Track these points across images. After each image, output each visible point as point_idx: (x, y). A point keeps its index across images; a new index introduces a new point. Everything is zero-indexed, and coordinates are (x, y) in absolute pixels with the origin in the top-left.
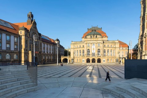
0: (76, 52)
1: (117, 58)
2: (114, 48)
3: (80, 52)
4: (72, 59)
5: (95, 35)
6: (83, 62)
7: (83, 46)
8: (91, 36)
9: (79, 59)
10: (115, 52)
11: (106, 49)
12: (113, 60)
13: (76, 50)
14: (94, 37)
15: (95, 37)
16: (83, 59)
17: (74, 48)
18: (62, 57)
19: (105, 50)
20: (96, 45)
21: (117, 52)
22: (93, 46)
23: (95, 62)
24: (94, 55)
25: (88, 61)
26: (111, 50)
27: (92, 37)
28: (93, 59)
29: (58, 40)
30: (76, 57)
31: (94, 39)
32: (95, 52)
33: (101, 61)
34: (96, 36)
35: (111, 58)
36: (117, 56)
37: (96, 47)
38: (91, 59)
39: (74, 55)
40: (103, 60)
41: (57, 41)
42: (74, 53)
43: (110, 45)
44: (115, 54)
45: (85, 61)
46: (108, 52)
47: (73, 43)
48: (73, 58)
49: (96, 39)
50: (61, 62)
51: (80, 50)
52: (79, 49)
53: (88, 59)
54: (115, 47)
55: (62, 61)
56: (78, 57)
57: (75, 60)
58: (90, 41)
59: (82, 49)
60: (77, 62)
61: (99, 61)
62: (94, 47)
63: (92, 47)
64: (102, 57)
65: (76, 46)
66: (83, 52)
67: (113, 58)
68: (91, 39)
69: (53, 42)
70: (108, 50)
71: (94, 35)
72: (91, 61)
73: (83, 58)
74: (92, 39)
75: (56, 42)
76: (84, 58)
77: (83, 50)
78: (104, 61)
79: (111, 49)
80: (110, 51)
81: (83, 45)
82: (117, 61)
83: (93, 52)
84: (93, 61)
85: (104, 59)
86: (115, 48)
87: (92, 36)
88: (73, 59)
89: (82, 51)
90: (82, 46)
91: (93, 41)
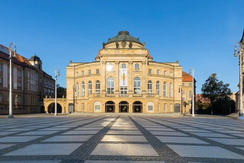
0: (80, 86)
1: (178, 102)
2: (171, 78)
3: (90, 87)
4: (70, 104)
5: (128, 43)
6: (97, 111)
7: (98, 71)
8: (117, 45)
9: (86, 102)
10: (172, 87)
11: (154, 80)
12: (168, 106)
13: (80, 80)
14: (124, 46)
15: (127, 46)
16: (97, 103)
17: (75, 78)
18: (46, 99)
19: (150, 81)
20: (131, 66)
21: (177, 89)
22: (121, 70)
23: (126, 111)
24: (126, 92)
25: (110, 107)
26: (165, 83)
27: (120, 47)
28: (122, 102)
29: (36, 58)
30: (79, 98)
31: (126, 52)
32: (126, 85)
33: (144, 107)
34: (131, 46)
35: (165, 102)
36: (178, 97)
37: (130, 71)
38: (117, 102)
39: (75, 95)
40: (147, 105)
41: (35, 60)
42: (75, 90)
43: (163, 70)
44: (172, 93)
45: (103, 109)
46: (157, 87)
47: (73, 65)
48: (72, 102)
49: (130, 52)
50: (45, 112)
51: (90, 82)
52: (86, 80)
53: (109, 102)
54: (172, 75)
55: (46, 109)
56: (86, 98)
57: (78, 107)
58: (116, 55)
59: (93, 80)
60: (82, 110)
61: (138, 107)
62: (126, 73)
63: (119, 72)
64: (145, 96)
65: (79, 71)
66: (98, 86)
67: (169, 103)
68: (117, 52)
69: (22, 61)
70: (158, 82)
71: (124, 41)
72: (117, 108)
73: (97, 99)
74: (121, 52)
75: (32, 63)
76: (100, 99)
77: (98, 81)
78: (150, 108)
79: (164, 79)
80: (161, 84)
81: (98, 67)
82: (177, 109)
83: (121, 85)
84: (124, 107)
85: (151, 104)
86: (174, 78)
87: (120, 43)
88: (73, 105)
89: (94, 84)
90: (94, 71)
91: (122, 56)
